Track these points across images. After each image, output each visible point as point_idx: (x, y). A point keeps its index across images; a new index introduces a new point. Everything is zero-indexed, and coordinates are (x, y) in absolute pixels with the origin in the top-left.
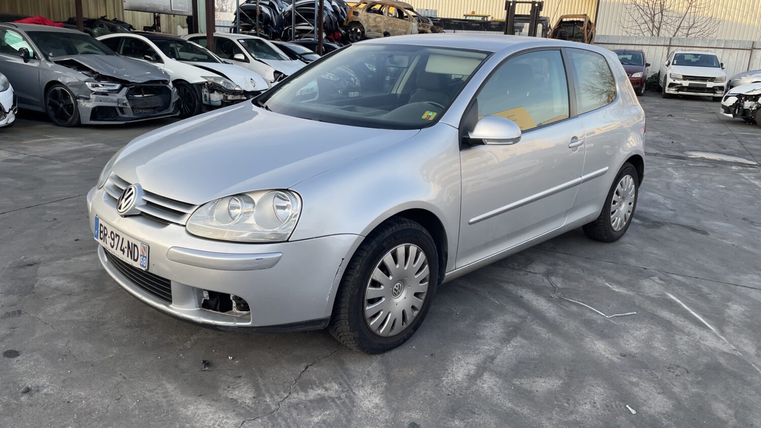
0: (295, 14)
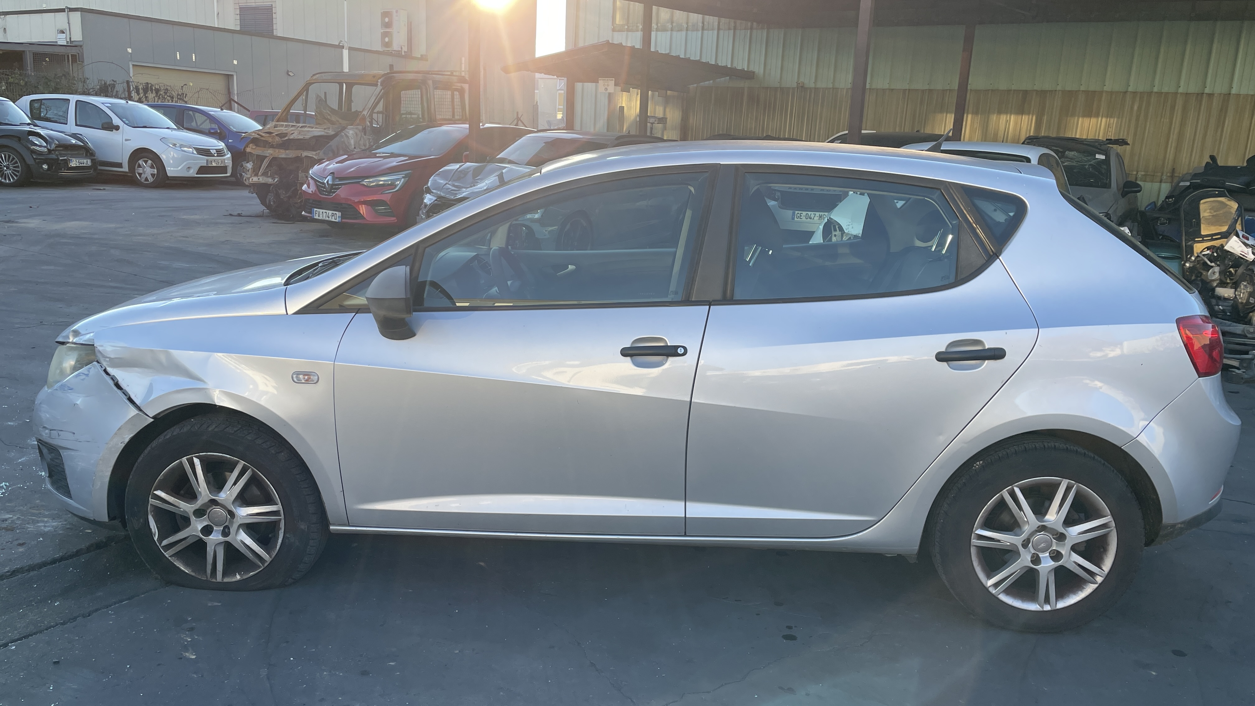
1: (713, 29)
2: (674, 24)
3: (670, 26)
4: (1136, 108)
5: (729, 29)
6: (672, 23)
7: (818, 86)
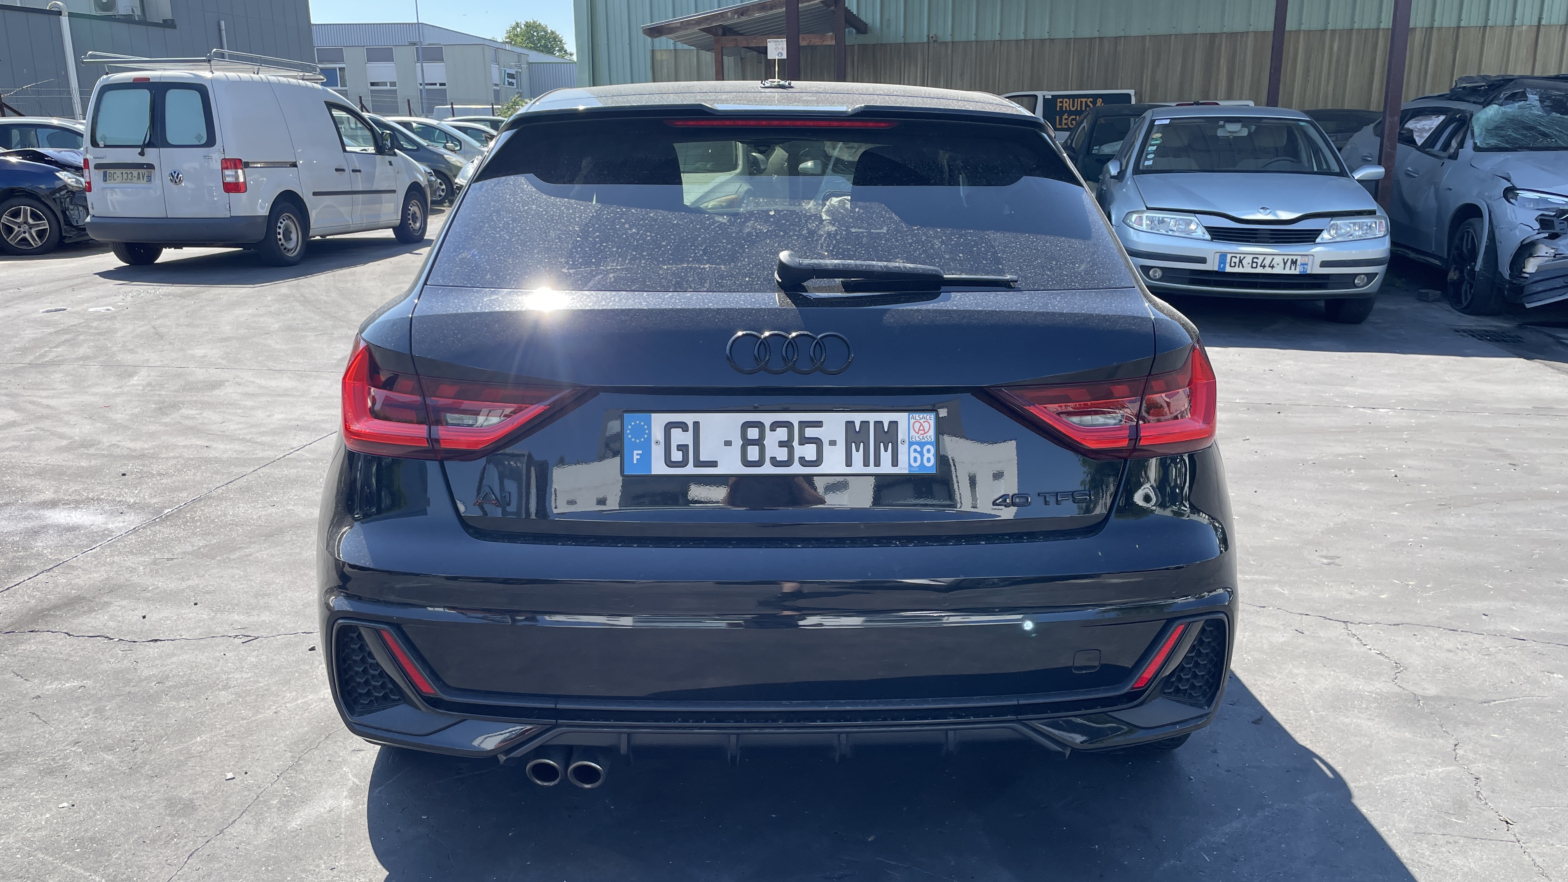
4: (1335, 48)
7: (957, 39)
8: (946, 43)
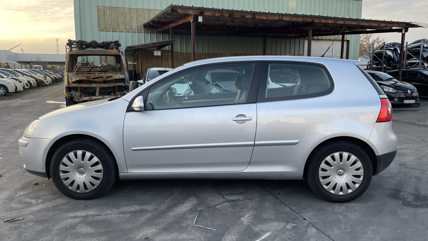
0: (407, 53)
1: (142, 33)
2: (126, 30)
3: (125, 31)
5: (148, 33)
6: (125, 30)
7: (181, 52)
8: (179, 53)
